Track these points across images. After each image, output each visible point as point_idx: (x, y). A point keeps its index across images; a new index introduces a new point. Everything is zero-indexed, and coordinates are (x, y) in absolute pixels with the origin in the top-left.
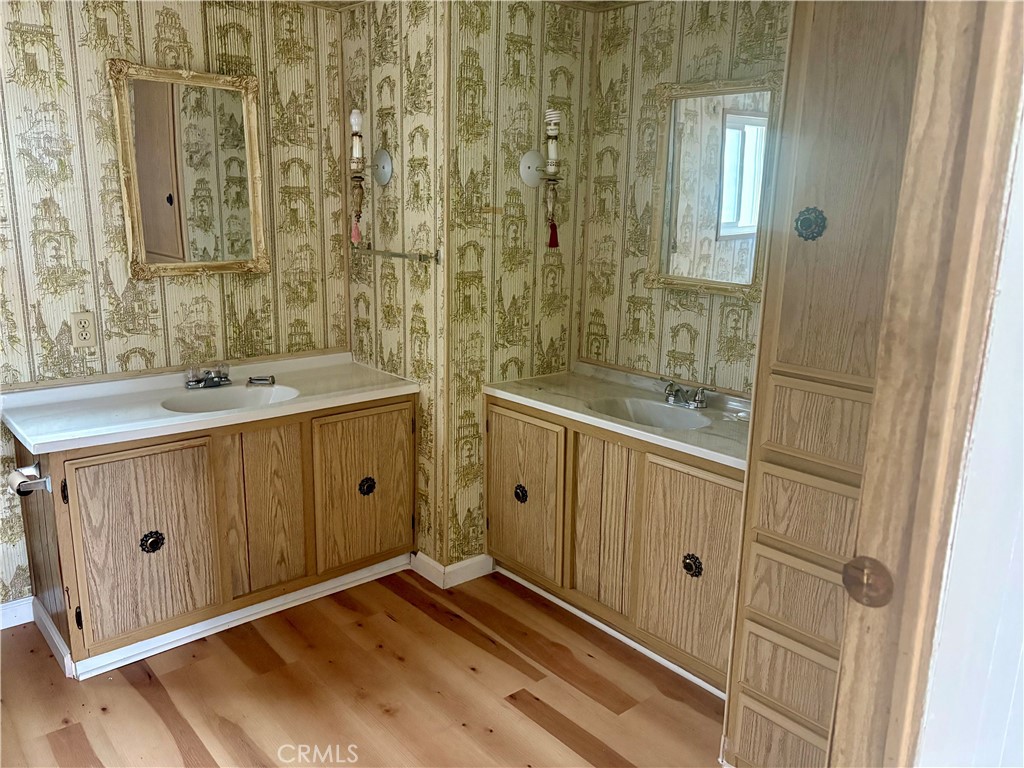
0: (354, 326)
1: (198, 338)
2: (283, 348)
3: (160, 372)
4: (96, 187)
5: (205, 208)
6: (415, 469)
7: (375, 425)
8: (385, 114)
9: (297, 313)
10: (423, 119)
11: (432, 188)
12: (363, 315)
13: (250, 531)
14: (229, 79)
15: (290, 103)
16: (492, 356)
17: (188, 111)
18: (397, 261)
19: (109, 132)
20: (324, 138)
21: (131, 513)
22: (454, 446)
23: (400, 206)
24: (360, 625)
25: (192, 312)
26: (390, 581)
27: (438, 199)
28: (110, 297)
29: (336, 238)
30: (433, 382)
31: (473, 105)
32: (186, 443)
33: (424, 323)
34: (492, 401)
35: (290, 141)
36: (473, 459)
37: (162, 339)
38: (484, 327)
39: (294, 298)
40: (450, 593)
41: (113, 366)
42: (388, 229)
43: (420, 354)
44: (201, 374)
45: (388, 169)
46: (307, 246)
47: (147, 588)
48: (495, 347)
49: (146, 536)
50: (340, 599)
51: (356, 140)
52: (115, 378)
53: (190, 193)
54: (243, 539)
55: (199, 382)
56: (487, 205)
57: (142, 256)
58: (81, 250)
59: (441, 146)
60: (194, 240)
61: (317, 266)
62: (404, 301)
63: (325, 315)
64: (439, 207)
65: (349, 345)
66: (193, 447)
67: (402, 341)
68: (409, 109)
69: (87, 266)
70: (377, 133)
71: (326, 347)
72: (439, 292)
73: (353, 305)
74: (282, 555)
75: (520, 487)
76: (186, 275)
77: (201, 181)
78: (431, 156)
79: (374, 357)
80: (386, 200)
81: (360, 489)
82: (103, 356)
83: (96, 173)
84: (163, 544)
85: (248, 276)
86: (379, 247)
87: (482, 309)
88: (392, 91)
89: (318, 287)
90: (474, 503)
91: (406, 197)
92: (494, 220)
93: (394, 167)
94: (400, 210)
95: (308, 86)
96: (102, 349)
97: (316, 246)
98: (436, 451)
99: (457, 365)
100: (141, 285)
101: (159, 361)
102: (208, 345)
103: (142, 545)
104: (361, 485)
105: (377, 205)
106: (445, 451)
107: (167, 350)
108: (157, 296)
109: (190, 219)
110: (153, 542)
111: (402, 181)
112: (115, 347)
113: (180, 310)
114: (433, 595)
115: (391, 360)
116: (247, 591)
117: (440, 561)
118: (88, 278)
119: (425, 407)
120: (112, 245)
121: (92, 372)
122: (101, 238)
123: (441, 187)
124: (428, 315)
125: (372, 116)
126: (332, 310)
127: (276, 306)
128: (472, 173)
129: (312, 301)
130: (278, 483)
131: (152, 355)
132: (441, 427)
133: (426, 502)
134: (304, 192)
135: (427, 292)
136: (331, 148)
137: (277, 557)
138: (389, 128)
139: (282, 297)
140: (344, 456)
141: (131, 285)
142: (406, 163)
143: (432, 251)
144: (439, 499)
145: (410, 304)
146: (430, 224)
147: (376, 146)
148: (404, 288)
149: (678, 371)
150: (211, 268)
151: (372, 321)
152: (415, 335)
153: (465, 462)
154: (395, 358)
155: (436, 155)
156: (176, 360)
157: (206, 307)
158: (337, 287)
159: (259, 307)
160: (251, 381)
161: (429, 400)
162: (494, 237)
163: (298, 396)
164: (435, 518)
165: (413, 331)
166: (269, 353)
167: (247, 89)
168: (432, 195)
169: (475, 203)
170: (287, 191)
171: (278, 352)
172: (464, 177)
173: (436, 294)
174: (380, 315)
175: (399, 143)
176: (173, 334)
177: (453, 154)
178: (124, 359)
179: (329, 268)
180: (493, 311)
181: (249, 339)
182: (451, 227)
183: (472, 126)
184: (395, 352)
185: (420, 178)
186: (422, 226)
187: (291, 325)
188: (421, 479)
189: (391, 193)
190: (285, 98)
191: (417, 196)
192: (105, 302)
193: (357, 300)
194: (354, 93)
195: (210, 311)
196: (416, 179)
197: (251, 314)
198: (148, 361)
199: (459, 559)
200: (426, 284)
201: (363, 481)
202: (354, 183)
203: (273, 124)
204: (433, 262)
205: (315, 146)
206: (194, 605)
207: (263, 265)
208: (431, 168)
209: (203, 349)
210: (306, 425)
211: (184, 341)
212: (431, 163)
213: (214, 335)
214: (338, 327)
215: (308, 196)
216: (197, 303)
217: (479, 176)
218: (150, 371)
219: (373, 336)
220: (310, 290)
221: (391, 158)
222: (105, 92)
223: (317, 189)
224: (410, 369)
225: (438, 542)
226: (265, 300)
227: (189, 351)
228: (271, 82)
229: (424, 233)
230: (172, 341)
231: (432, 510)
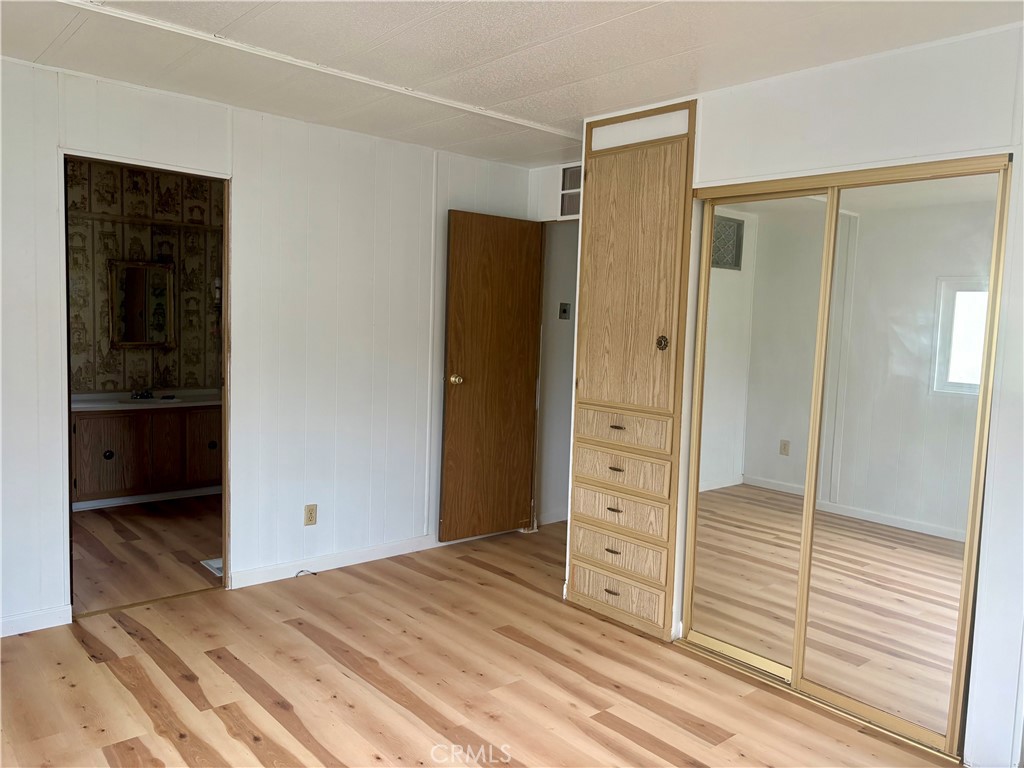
1: (139, 377)
2: (182, 384)
3: (120, 391)
4: (98, 310)
9: (191, 368)
14: (161, 264)
15: (191, 273)
21: (101, 441)
25: (138, 365)
28: (100, 357)
29: (212, 334)
35: (190, 289)
37: (122, 376)
39: (189, 361)
41: (99, 387)
44: (139, 393)
46: (197, 337)
47: (105, 476)
49: (106, 452)
52: (99, 392)
54: (151, 461)
55: (137, 395)
57: (116, 339)
58: (90, 336)
63: (205, 370)
66: (129, 415)
69: (91, 343)
71: (205, 386)
74: (169, 473)
76: (136, 348)
81: (209, 446)
82: (95, 383)
83: (99, 304)
84: (113, 456)
85: (165, 349)
89: (202, 356)
95: (200, 265)
96: (95, 380)
97: (201, 337)
100: (114, 352)
101: (120, 386)
102: (144, 381)
103: (104, 456)
107: (124, 381)
108: (122, 357)
110: (109, 455)
112: (100, 379)
113: (131, 364)
118: (92, 348)
120: (103, 334)
121: (89, 389)
122: (98, 331)
126: (209, 368)
127: (180, 365)
129: (198, 363)
130: (169, 438)
131: (117, 383)
136: (211, 292)
137: (166, 473)
139: (183, 360)
140: (201, 430)
141: (110, 352)
156: (128, 386)
157: (144, 363)
159: (171, 364)
160: (164, 397)
166: (175, 386)
167: (169, 269)
170: (188, 312)
171: (179, 386)
176: (128, 374)
178: (104, 384)
179: (208, 348)
181: (165, 379)
187: (187, 374)
190: (189, 271)
192: (98, 359)
195: (146, 365)
197: (167, 368)
198: (115, 386)
201: (210, 442)
203: (182, 282)
205: (203, 292)
206: (125, 488)
207: (173, 345)
209: (142, 383)
210: (184, 412)
211: (132, 378)
213: (147, 376)
214: (212, 376)
215: (198, 314)
216: (140, 361)
218: (115, 390)
220: (198, 358)
222: (105, 272)
223: (203, 311)
226: (174, 361)
227: (135, 383)
228: (182, 265)
230: (127, 377)
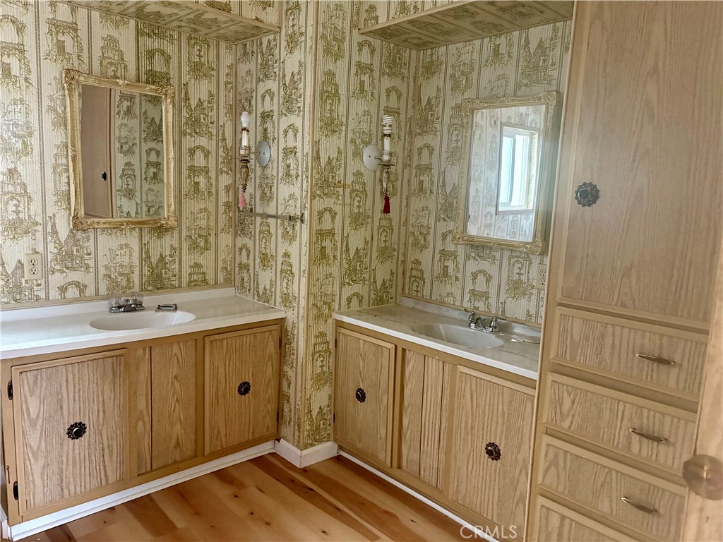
0: (237, 269)
1: (121, 274)
2: (184, 284)
3: (90, 299)
4: (49, 161)
5: (130, 183)
6: (281, 375)
7: (252, 342)
8: (266, 116)
9: (196, 258)
10: (295, 120)
11: (300, 168)
12: (244, 260)
13: (154, 422)
14: (153, 87)
15: (197, 106)
16: (340, 291)
17: (121, 115)
18: (272, 221)
19: (61, 122)
20: (221, 132)
21: (61, 408)
22: (310, 358)
23: (275, 182)
24: (236, 496)
25: (117, 255)
26: (259, 461)
27: (304, 176)
28: (55, 243)
29: (227, 204)
30: (296, 309)
31: (331, 111)
32: (107, 354)
33: (291, 266)
34: (340, 324)
35: (196, 133)
36: (324, 368)
37: (93, 275)
38: (335, 270)
39: (194, 247)
40: (305, 471)
41: (54, 294)
42: (266, 198)
43: (287, 289)
44: (122, 302)
45: (267, 155)
46: (205, 209)
47: (71, 468)
48: (343, 284)
49: (72, 426)
50: (221, 475)
51: (245, 133)
52: (55, 303)
53: (119, 172)
54: (149, 428)
55: (120, 307)
56: (339, 182)
57: (82, 213)
58: (36, 208)
59: (307, 138)
60: (121, 205)
61: (212, 224)
62: (276, 250)
63: (216, 260)
64: (305, 182)
65: (233, 282)
66: (112, 357)
67: (273, 280)
68: (284, 112)
69: (39, 219)
70: (260, 129)
71: (216, 283)
72: (303, 244)
73: (237, 253)
74: (178, 441)
75: (360, 390)
76: (114, 228)
77: (128, 164)
78: (299, 145)
79: (252, 291)
80: (264, 177)
81: (239, 391)
82: (47, 286)
83: (50, 152)
84: (85, 432)
85: (161, 230)
86: (259, 210)
87: (334, 256)
88: (272, 99)
89: (212, 239)
90: (325, 402)
91: (280, 175)
92: (344, 192)
93: (272, 153)
94: (275, 185)
95: (211, 95)
96: (47, 282)
97: (211, 208)
98: (297, 362)
99: (315, 297)
100: (79, 235)
101: (90, 291)
102: (128, 280)
103: (68, 433)
104: (240, 388)
105: (258, 181)
106: (304, 363)
107: (97, 283)
108: (91, 242)
109: (118, 191)
110: (77, 431)
111: (278, 164)
112: (57, 280)
113: (108, 253)
114: (291, 473)
115: (264, 293)
116: (149, 469)
117: (298, 447)
118: (40, 228)
119: (289, 329)
120: (59, 204)
121: (38, 299)
122: (51, 199)
123: (307, 168)
124: (294, 260)
125: (256, 117)
126: (222, 256)
127: (180, 253)
128: (329, 158)
129: (207, 249)
130: (177, 385)
131: (85, 286)
132: (301, 344)
133: (288, 401)
134: (205, 170)
135: (294, 243)
136: (225, 139)
137: (174, 442)
138: (269, 125)
139: (185, 246)
140: (227, 365)
141: (72, 234)
142: (281, 151)
143: (299, 214)
144: (298, 399)
145: (281, 252)
146: (298, 195)
147: (258, 138)
148: (277, 241)
149: (477, 304)
150: (133, 223)
151: (252, 265)
152: (283, 275)
153: (319, 371)
154: (268, 292)
155: (303, 145)
156: (103, 291)
157: (128, 252)
158: (226, 240)
159: (168, 253)
160: (160, 308)
161: (293, 323)
162: (344, 205)
163: (195, 319)
164: (295, 413)
165: (282, 272)
166: (173, 287)
167: (166, 95)
168: (300, 174)
169: (330, 180)
170: (192, 169)
171: (180, 286)
172: (324, 161)
173: (300, 245)
174: (258, 260)
175: (276, 136)
176: (102, 271)
177: (316, 144)
178: (63, 289)
179: (221, 226)
180: (341, 258)
181: (159, 276)
182: (313, 196)
183: (330, 125)
184: (268, 287)
185: (291, 161)
186: (292, 196)
187: (191, 267)
188: (285, 383)
189: (269, 172)
190: (194, 103)
191: (288, 175)
192: (51, 247)
193: (241, 250)
194: (243, 101)
195: (131, 255)
196: (288, 162)
197: (162, 258)
198: (82, 291)
199: (312, 445)
200: (293, 238)
201: (241, 384)
202: (242, 164)
203: (184, 120)
204: (299, 222)
205: (214, 138)
206: (107, 480)
207: (172, 222)
208: (299, 155)
209: (124, 283)
210: (199, 340)
211: (110, 277)
212: (299, 151)
213: (133, 273)
214: (226, 269)
215: (207, 173)
216: (122, 248)
217: (334, 161)
218: (82, 298)
219: (252, 276)
220: (206, 241)
221: (270, 147)
222: (60, 93)
223: (214, 168)
224: (279, 300)
225: (297, 432)
226: (173, 248)
227: (113, 285)
228: (184, 91)
229: (293, 201)
230: (100, 276)
231: (292, 407)
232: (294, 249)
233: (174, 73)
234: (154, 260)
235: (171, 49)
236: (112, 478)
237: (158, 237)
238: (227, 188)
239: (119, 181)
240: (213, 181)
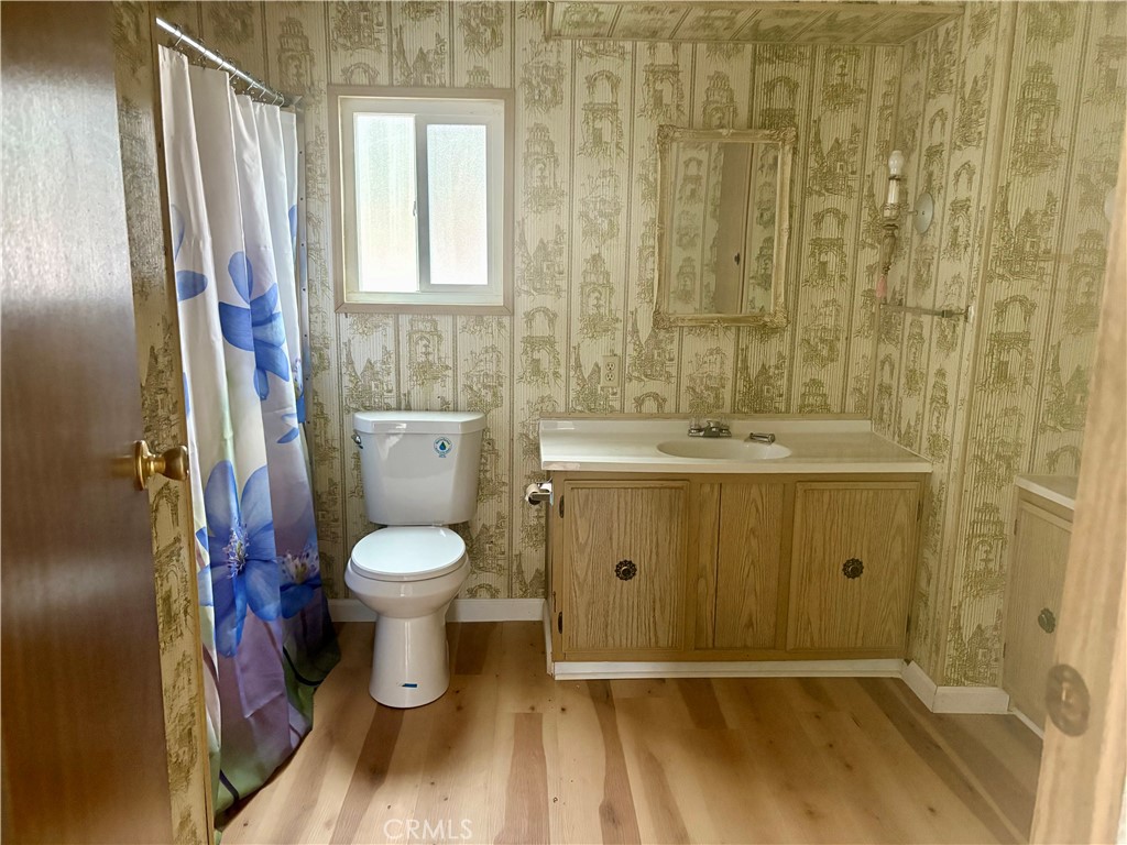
0: (876, 392)
1: (707, 388)
2: (794, 408)
3: (668, 417)
4: (636, 244)
6: (916, 564)
7: (870, 501)
8: (934, 153)
9: (815, 372)
10: (972, 154)
11: (971, 233)
12: (887, 380)
13: (720, 585)
14: (768, 132)
15: (832, 150)
16: (1034, 441)
17: (764, 170)
18: (926, 319)
19: (653, 193)
20: (866, 186)
21: (611, 538)
22: (964, 543)
23: (936, 256)
24: (817, 717)
25: (705, 362)
26: (873, 685)
27: (977, 245)
28: (635, 344)
29: (869, 294)
30: (946, 462)
31: (1038, 132)
33: (945, 391)
34: (1025, 497)
35: (827, 190)
36: (991, 565)
37: (674, 386)
38: (1025, 402)
39: (812, 356)
40: (940, 718)
41: (630, 406)
42: (921, 283)
43: (938, 428)
44: (704, 423)
45: (928, 215)
46: (834, 301)
47: (617, 612)
48: (1039, 429)
49: (621, 563)
50: (809, 685)
51: (893, 184)
52: (631, 417)
53: (756, 252)
54: (712, 591)
55: (700, 430)
56: (1047, 252)
57: (664, 307)
58: (617, 300)
59: (987, 183)
61: (843, 324)
62: (928, 364)
63: (846, 375)
64: (976, 254)
65: (869, 412)
66: (672, 488)
67: (921, 412)
68: (958, 143)
69: (620, 315)
70: (923, 174)
71: (843, 411)
72: (965, 356)
73: (879, 368)
74: (751, 620)
75: (1046, 611)
76: (704, 327)
78: (974, 195)
79: (891, 428)
80: (922, 250)
81: (844, 570)
82: (623, 396)
83: (638, 229)
84: (634, 574)
85: (764, 330)
86: (910, 303)
87: (1025, 378)
88: (943, 125)
89: (841, 346)
90: (989, 621)
91: (944, 246)
92: (1056, 269)
93: (935, 213)
94: (935, 261)
95: (855, 130)
96: (623, 391)
97: (843, 300)
98: (942, 545)
99: (980, 445)
100: (662, 334)
101: (670, 407)
102: (717, 397)
103: (617, 571)
104: (846, 566)
105: (913, 256)
106: (952, 547)
107: (678, 397)
108: (674, 347)
110: (626, 571)
111: (942, 228)
112: (634, 389)
113: (694, 359)
114: (913, 712)
115: (907, 433)
116: (710, 645)
117: (933, 678)
118: (620, 325)
119: (936, 491)
120: (643, 296)
121: (612, 410)
122: (634, 290)
123: (982, 232)
124: (950, 382)
125: (920, 155)
126: (854, 372)
127: (791, 365)
128: (1027, 212)
129: (832, 360)
130: (754, 542)
131: (664, 400)
132: (951, 518)
133: (926, 604)
134: (837, 244)
135: (952, 354)
136: (874, 195)
137: (744, 619)
138: (935, 168)
139: (799, 354)
140: (828, 529)
141: (654, 335)
142: (948, 205)
143: (963, 307)
144: (939, 604)
145: (933, 370)
146: (964, 277)
147: (920, 188)
148: (930, 350)
150: (725, 320)
151: (895, 387)
152: (934, 404)
153: (980, 566)
154: (912, 430)
155: (980, 194)
156: (685, 407)
157: (719, 359)
158: (863, 347)
159: (773, 362)
160: (752, 437)
161: (941, 483)
162: (1053, 291)
163: (790, 456)
164: (934, 625)
165: (933, 400)
166: (778, 411)
167: (784, 141)
168: (970, 242)
169: (1027, 248)
170: (817, 243)
171: (788, 411)
172: (1015, 219)
173: (961, 358)
174: (903, 380)
175: (944, 184)
176: (685, 382)
177: (1002, 193)
179: (856, 325)
180: (1041, 385)
181: (759, 395)
182: (988, 278)
183: (1034, 156)
184: (912, 423)
185: (961, 223)
186: (956, 278)
187: (805, 385)
188: (924, 575)
189: (931, 241)
190: (827, 146)
191: (955, 244)
192: (630, 348)
193: (883, 363)
194: (906, 132)
195: (722, 363)
196: (956, 224)
197: (764, 370)
198: (660, 406)
199: (958, 683)
200: (951, 347)
201: (848, 561)
202: (890, 232)
203: (810, 173)
204: (962, 318)
205: (855, 195)
206: (657, 642)
207: (780, 319)
208: (973, 210)
209: (711, 401)
210: (790, 486)
211: (694, 390)
212: (973, 204)
213: (724, 387)
214: (859, 390)
215: (841, 247)
216: (711, 354)
217: (1039, 216)
218: (660, 415)
219: (894, 404)
220: (832, 349)
221: (934, 203)
222: (653, 157)
223: (853, 240)
224: (925, 444)
225: (934, 655)
226: (780, 356)
227: (698, 404)
228: (813, 132)
229: (957, 286)
230: (683, 389)
231: (931, 614)
232: (951, 367)
233: (800, 107)
234: (754, 372)
235: (799, 74)
236: (663, 643)
237: (762, 340)
238: (871, 270)
239: (754, 265)
240: (849, 260)
